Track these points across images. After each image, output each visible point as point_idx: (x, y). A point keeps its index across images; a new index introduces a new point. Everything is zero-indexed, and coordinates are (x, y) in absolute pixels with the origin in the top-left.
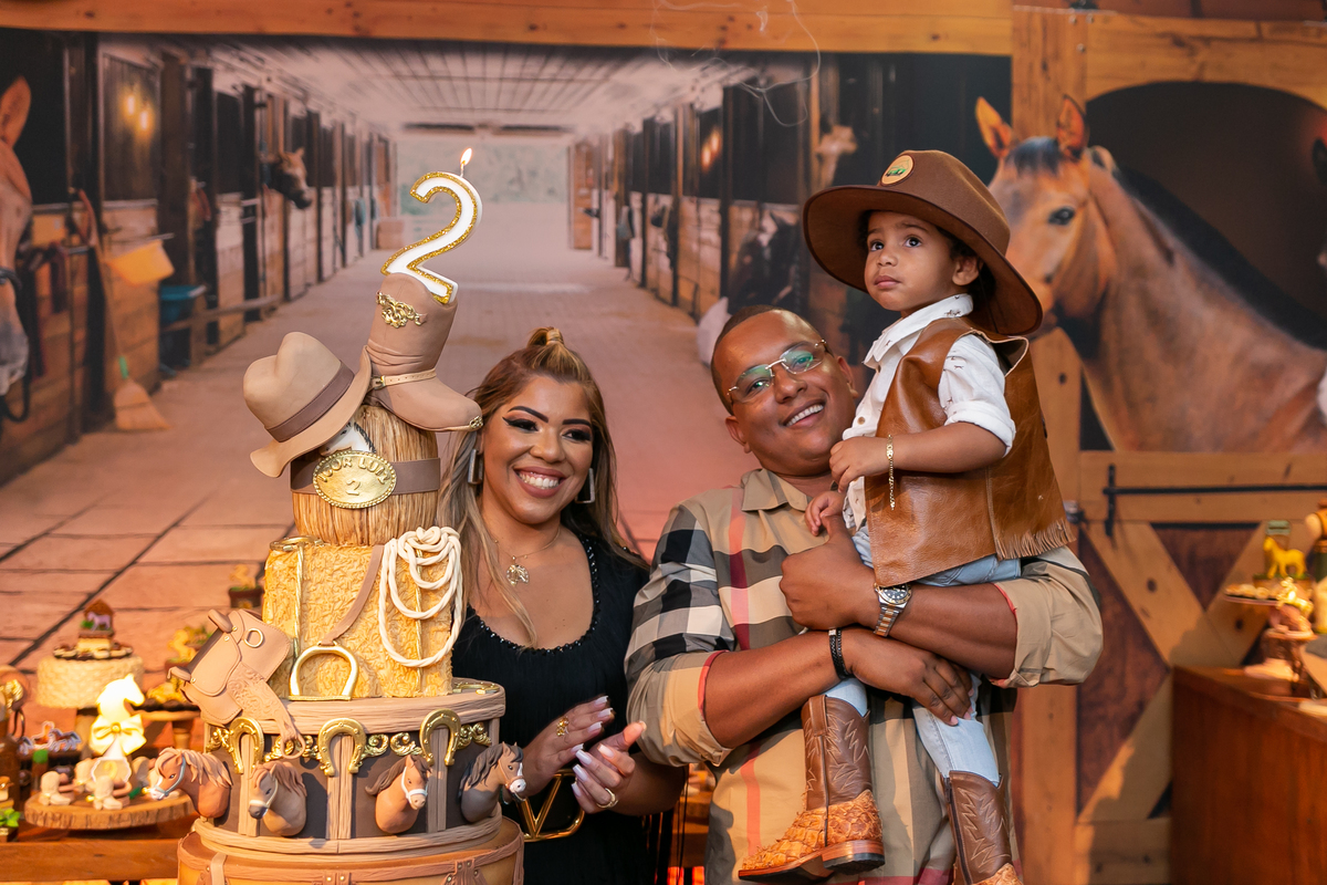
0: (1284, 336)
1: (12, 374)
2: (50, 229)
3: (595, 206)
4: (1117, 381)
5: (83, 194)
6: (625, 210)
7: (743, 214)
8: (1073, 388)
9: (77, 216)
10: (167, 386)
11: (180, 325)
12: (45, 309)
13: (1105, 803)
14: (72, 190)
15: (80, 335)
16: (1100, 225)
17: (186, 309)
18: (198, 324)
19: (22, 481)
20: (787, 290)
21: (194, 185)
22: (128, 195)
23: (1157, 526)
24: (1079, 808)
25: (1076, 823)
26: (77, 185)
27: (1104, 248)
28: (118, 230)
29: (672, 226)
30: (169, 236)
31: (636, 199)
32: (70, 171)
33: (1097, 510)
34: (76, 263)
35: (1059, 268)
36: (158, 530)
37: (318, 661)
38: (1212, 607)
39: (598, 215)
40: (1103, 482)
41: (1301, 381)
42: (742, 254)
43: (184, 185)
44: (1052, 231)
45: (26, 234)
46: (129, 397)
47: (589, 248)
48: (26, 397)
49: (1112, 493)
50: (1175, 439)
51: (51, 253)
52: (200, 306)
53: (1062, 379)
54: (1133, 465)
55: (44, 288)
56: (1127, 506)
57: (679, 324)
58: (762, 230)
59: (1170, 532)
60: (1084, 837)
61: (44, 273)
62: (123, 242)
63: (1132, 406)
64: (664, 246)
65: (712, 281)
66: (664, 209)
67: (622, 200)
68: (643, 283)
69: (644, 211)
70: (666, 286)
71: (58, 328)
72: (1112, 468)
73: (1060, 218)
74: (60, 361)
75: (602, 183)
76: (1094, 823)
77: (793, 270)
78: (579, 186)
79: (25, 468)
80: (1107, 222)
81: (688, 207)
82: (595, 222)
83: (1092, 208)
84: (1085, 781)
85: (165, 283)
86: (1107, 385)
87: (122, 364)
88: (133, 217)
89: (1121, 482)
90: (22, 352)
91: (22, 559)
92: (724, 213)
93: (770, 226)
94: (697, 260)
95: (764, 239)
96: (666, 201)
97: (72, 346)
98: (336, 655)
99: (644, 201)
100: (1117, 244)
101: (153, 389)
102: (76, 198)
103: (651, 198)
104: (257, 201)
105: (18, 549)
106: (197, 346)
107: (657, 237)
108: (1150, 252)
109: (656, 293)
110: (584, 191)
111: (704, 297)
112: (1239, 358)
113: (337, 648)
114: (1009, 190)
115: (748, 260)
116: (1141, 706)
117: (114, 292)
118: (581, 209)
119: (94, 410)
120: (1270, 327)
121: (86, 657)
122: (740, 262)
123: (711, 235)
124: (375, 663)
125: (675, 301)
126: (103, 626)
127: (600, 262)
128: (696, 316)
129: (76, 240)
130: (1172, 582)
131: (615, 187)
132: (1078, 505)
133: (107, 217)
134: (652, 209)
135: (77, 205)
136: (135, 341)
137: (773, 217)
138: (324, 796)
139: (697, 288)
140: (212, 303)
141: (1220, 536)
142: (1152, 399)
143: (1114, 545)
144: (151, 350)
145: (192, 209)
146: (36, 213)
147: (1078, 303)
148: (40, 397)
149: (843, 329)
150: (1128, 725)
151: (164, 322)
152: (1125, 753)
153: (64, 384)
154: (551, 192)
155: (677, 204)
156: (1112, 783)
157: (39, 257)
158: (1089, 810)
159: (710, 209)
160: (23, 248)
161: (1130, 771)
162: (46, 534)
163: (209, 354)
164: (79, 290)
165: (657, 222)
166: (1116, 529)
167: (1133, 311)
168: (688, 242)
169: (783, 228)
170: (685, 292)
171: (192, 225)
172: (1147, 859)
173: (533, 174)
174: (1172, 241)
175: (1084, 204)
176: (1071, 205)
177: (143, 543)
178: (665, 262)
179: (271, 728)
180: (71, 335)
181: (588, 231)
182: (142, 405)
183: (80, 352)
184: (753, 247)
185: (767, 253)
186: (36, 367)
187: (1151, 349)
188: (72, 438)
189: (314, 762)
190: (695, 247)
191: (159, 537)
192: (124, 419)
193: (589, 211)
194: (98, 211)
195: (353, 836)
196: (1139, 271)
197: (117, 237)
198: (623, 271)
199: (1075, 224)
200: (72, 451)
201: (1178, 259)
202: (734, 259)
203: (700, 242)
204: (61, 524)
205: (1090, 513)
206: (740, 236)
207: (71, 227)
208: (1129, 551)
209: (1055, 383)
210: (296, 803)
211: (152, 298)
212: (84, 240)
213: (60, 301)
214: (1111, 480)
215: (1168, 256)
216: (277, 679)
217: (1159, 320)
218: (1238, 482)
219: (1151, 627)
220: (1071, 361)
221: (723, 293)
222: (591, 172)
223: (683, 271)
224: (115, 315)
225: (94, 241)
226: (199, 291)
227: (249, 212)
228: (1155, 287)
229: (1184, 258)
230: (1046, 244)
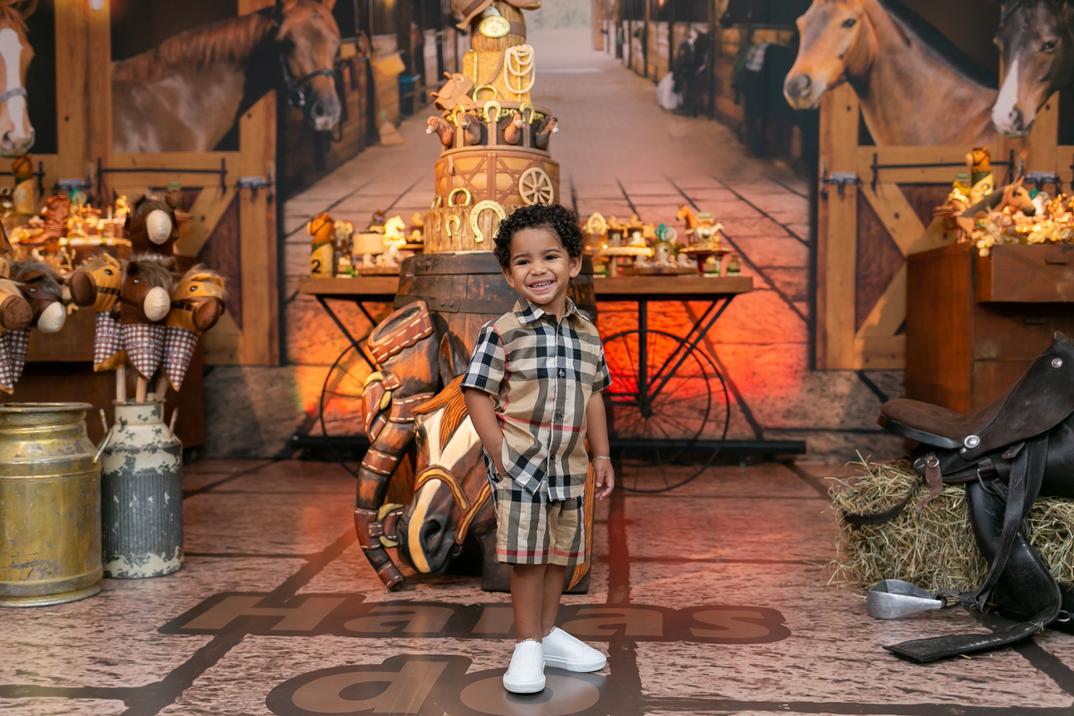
0: (973, 83)
1: (334, 119)
2: (349, 50)
3: (605, 28)
4: (879, 110)
5: (363, 33)
6: (620, 30)
7: (680, 29)
8: (854, 114)
9: (361, 44)
10: (404, 124)
11: (408, 95)
12: (348, 89)
13: (871, 328)
14: (358, 31)
15: (364, 101)
16: (869, 27)
17: (411, 87)
18: (417, 94)
19: (340, 170)
20: (702, 68)
21: (414, 26)
22: (382, 32)
23: (900, 185)
24: (857, 329)
25: (855, 337)
26: (361, 28)
27: (872, 39)
28: (379, 49)
29: (644, 36)
30: (402, 51)
31: (626, 24)
32: (357, 21)
33: (867, 177)
34: (361, 66)
35: (847, 51)
36: (401, 192)
37: (484, 92)
38: (930, 227)
39: (607, 32)
40: (870, 162)
41: (982, 106)
42: (680, 50)
43: (409, 27)
44: (844, 31)
45: (338, 53)
46: (386, 129)
47: (602, 49)
48: (341, 130)
49: (876, 168)
50: (911, 139)
51: (350, 62)
52: (418, 86)
53: (849, 109)
54: (887, 153)
55: (347, 78)
56: (883, 174)
57: (648, 86)
58: (690, 37)
59: (907, 188)
60: (859, 344)
61: (347, 72)
62: (382, 56)
63: (887, 122)
64: (640, 47)
65: (664, 64)
66: (639, 29)
67: (619, 25)
68: (630, 66)
69: (630, 29)
70: (641, 67)
71: (354, 97)
72: (875, 156)
73: (848, 24)
74: (355, 113)
75: (609, 16)
76: (865, 338)
77: (706, 57)
78: (597, 18)
79: (341, 164)
80: (874, 25)
81: (652, 27)
82: (605, 37)
83: (866, 18)
84: (860, 318)
85: (402, 75)
86: (873, 112)
87: (383, 114)
88: (386, 43)
89: (881, 162)
90: (338, 109)
91: (342, 206)
92: (671, 29)
93: (694, 35)
94: (656, 54)
95: (691, 41)
96: (641, 24)
97: (360, 105)
98: (490, 90)
99: (630, 25)
100: (880, 37)
101: (397, 125)
102: (360, 35)
103: (633, 23)
104: (442, 33)
105: (339, 202)
106: (417, 104)
107: (637, 43)
108: (897, 40)
109: (636, 71)
110: (600, 21)
111: (661, 72)
112: (947, 95)
113: (489, 86)
114: (821, 10)
115: (683, 52)
116: (891, 278)
117: (379, 80)
118: (598, 30)
119: (371, 135)
120: (965, 78)
121: (375, 232)
122: (679, 55)
123: (664, 40)
124: (504, 93)
125: (646, 75)
126: (381, 222)
127: (608, 57)
128: (656, 82)
129: (360, 55)
130: (908, 213)
131: (615, 18)
132: (857, 174)
133: (374, 44)
134: (634, 28)
135: (361, 38)
136: (389, 102)
137: (696, 30)
138: (487, 131)
139: (657, 69)
140: (423, 82)
141: (936, 190)
142: (898, 118)
143: (876, 195)
144: (395, 107)
145: (413, 38)
146: (343, 43)
147: (858, 68)
148: (348, 130)
149: (733, 86)
150: (883, 287)
151: (401, 93)
152: (881, 302)
153: (357, 124)
154: (584, 22)
155: (646, 26)
156: (874, 317)
157: (344, 64)
158: (861, 332)
159: (663, 28)
160: (338, 59)
161: (885, 311)
162: (351, 195)
163: (422, 108)
164: (363, 79)
165: (636, 35)
166: (878, 187)
167: (888, 72)
168: (652, 44)
169: (701, 36)
170: (651, 70)
171: (413, 45)
172: (893, 356)
173: (574, 13)
174: (910, 34)
175: (861, 16)
176: (854, 17)
177: (394, 199)
178: (640, 55)
179: (468, 108)
180: (359, 101)
181: (602, 41)
182: (391, 133)
183: (364, 108)
184: (685, 46)
185: (693, 49)
186: (345, 116)
187: (898, 92)
188: (361, 150)
189: (483, 119)
190: (655, 47)
191: (401, 196)
192: (385, 140)
193: (602, 31)
194: (370, 41)
195: (497, 144)
196: (891, 50)
197: (379, 53)
198: (619, 61)
199: (856, 28)
200: (362, 156)
201: (913, 44)
202: (675, 53)
203: (659, 44)
204: (358, 190)
205: (863, 178)
206: (678, 40)
207: (358, 49)
208: (885, 199)
209: (845, 110)
210: (477, 130)
211: (395, 82)
212: (364, 55)
213: (354, 84)
214: (875, 161)
215: (908, 42)
216: (470, 94)
217: (902, 76)
218: (946, 161)
219: (897, 238)
220: (854, 99)
221: (671, 68)
222: (604, 11)
223: (651, 59)
224: (379, 90)
225: (368, 55)
226: (416, 78)
227: (439, 39)
228: (900, 59)
229: (917, 43)
230: (841, 38)
